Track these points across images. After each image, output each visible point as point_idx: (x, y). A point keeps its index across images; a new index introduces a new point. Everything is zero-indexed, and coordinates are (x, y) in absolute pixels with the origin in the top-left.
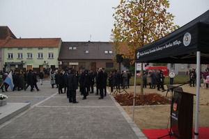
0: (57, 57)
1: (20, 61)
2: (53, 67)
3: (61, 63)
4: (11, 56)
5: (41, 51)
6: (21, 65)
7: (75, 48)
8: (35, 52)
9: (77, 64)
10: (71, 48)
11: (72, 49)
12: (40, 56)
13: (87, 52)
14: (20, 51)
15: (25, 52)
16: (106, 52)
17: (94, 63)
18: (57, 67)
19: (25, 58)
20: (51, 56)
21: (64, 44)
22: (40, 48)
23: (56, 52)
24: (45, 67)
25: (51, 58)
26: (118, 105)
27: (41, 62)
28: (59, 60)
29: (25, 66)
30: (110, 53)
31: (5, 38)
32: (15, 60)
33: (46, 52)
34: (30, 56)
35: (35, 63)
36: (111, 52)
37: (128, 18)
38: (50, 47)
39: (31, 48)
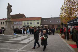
0: (40, 23)
1: (28, 25)
3: (41, 26)
4: (25, 24)
5: (34, 22)
6: (28, 26)
7: (46, 20)
8: (33, 22)
9: (47, 26)
10: (45, 20)
12: (34, 23)
13: (51, 21)
14: (28, 22)
15: (29, 22)
16: (58, 21)
17: (53, 25)
18: (40, 27)
19: (29, 24)
20: (38, 23)
21: (42, 19)
22: (34, 20)
23: (40, 22)
24: (36, 27)
25: (38, 24)
26: (62, 39)
27: (35, 25)
29: (29, 27)
32: (26, 25)
33: (36, 22)
34: (31, 23)
35: (33, 26)
36: (59, 21)
37: (65, 11)
38: (38, 20)
39: (31, 20)
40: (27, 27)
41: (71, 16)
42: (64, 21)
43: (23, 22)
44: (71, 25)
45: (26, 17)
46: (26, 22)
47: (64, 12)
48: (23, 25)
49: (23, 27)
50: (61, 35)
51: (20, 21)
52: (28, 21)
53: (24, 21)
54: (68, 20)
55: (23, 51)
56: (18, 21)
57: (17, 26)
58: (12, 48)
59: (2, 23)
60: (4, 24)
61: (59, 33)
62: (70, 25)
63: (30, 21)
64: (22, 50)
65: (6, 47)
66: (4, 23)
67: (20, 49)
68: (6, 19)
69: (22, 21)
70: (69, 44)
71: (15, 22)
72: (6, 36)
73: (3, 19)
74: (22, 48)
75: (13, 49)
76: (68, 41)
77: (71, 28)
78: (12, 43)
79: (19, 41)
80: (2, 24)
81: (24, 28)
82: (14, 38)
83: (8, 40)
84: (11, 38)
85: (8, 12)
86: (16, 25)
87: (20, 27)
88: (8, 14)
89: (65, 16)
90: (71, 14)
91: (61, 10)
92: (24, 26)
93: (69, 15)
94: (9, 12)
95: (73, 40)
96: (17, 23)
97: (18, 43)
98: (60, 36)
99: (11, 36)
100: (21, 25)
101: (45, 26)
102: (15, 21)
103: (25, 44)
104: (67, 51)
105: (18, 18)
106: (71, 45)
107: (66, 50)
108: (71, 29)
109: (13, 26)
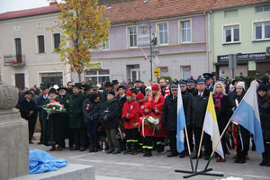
1: (260, 48)
32: (247, 46)
40: (252, 66)
43: (220, 23)
48: (219, 49)
49: (218, 66)
51: (185, 16)
56: (168, 17)
57: (157, 62)
59: (41, 39)
66: (57, 37)
69: (202, 14)
80: (42, 49)
87: (187, 68)
92: (221, 63)
96: (164, 37)
100: (201, 48)
109: (130, 67)
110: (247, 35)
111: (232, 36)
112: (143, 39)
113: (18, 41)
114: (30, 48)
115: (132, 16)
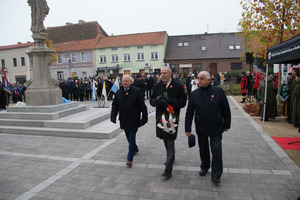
0: (163, 57)
1: (115, 65)
2: (158, 71)
5: (140, 51)
6: (116, 70)
7: (186, 44)
8: (133, 52)
9: (190, 66)
10: (180, 44)
11: (183, 46)
12: (141, 57)
13: (204, 48)
14: (115, 52)
15: (121, 53)
16: (231, 47)
17: (213, 66)
19: (121, 61)
20: (155, 56)
21: (171, 39)
22: (140, 46)
23: (161, 50)
24: (147, 71)
25: (153, 61)
27: (142, 65)
28: (165, 61)
29: (121, 72)
30: (237, 49)
31: (95, 37)
32: (109, 64)
33: (147, 51)
34: (127, 58)
35: (135, 67)
36: (238, 47)
37: (262, 5)
38: (153, 45)
39: (128, 47)
40: (111, 72)
41: (285, 27)
42: (258, 47)
43: (98, 54)
44: (286, 63)
45: (106, 35)
46: (108, 54)
47: (258, 10)
48: (98, 65)
49: (98, 72)
50: (243, 102)
51: (83, 51)
52: (114, 48)
53: (100, 49)
54: (274, 42)
55: (97, 162)
56: (76, 51)
57: (73, 70)
58: (55, 154)
59: (15, 60)
60: (23, 64)
61: (235, 94)
62: (280, 63)
63: (125, 47)
64: (92, 161)
65: (35, 150)
66: (23, 59)
67: (87, 157)
68: (28, 45)
69: (91, 50)
70: (273, 138)
71: (66, 56)
72: (31, 110)
73: (20, 46)
74: (94, 152)
75: (60, 158)
76: (270, 126)
77: (283, 72)
78: (54, 134)
79: (81, 126)
80: (15, 65)
81: (101, 75)
82: (61, 115)
83: (42, 125)
84: (51, 117)
85: (34, 15)
86: (71, 67)
87: (85, 73)
88: (34, 24)
89: (259, 28)
90: (286, 18)
91: (244, 3)
92: (100, 71)
93: (275, 22)
94: (38, 17)
95: (289, 120)
96: (74, 60)
97: (79, 135)
98: (240, 107)
99: (51, 110)
100: (90, 64)
101: (181, 66)
102: (67, 52)
103: (105, 136)
104: (266, 161)
105: (75, 39)
106: (280, 141)
107: (261, 157)
108: (284, 78)
109: (59, 72)
110: (109, 59)
111: (103, 60)
112: (65, 60)
113: (3, 61)
114: (9, 64)
115: (59, 50)
